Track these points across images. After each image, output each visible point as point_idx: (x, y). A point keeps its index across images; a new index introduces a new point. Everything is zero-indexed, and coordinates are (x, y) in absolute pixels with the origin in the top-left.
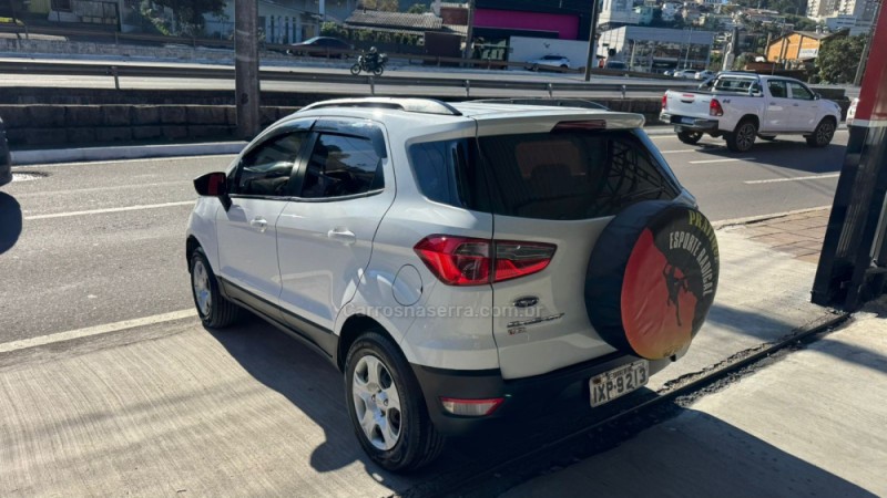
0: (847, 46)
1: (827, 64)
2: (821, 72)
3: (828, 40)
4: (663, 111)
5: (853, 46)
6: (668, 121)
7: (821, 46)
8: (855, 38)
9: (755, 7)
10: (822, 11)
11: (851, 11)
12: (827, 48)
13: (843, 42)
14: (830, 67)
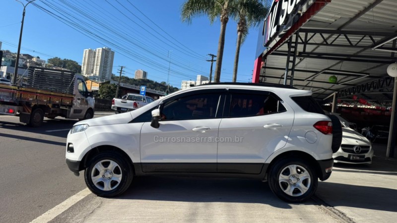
0: (110, 88)
1: (104, 93)
2: (101, 96)
3: (103, 84)
4: (113, 105)
5: (112, 88)
6: (116, 109)
7: (100, 86)
8: (112, 85)
9: (61, 67)
10: (87, 73)
11: (98, 74)
12: (103, 87)
13: (109, 86)
14: (105, 94)
